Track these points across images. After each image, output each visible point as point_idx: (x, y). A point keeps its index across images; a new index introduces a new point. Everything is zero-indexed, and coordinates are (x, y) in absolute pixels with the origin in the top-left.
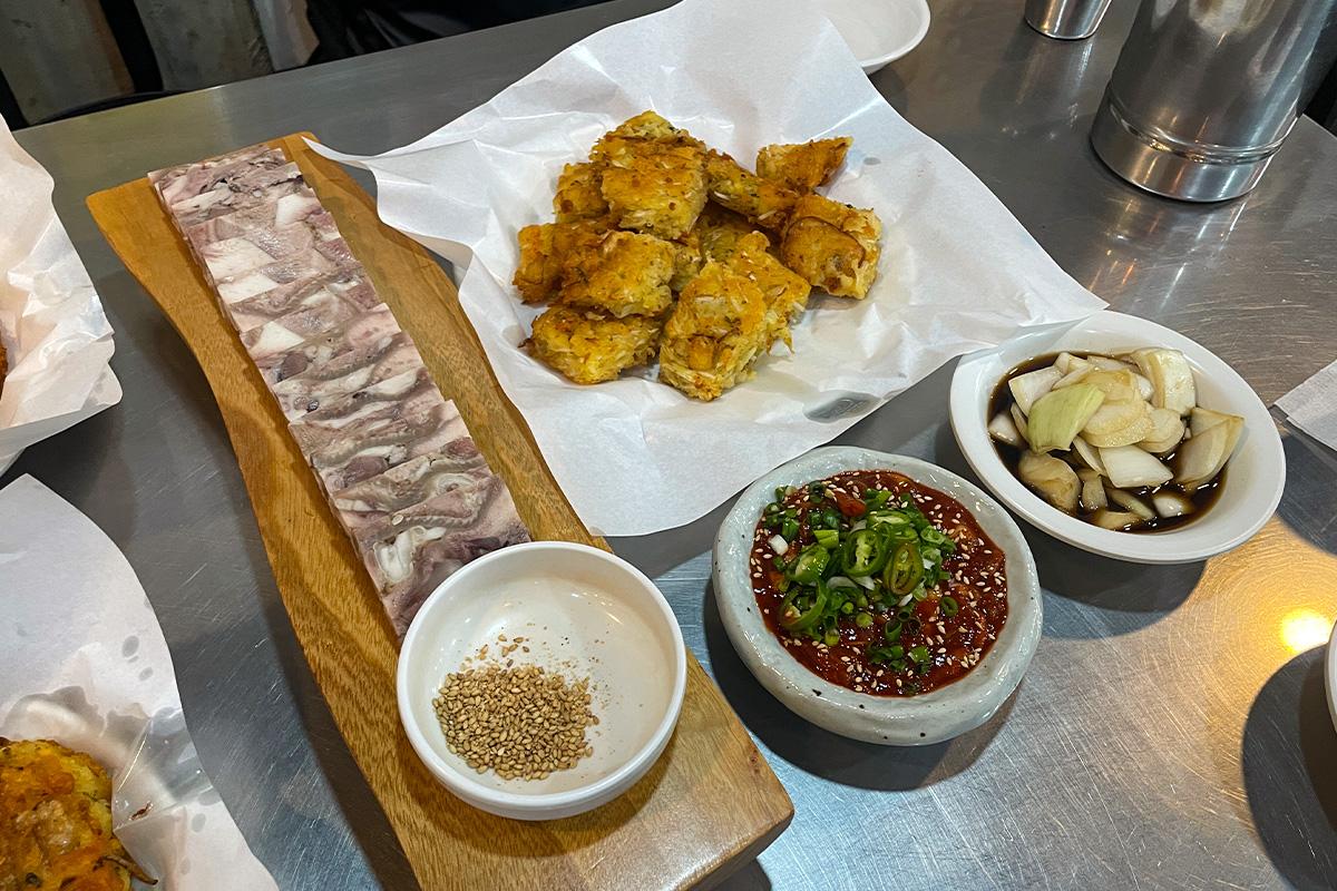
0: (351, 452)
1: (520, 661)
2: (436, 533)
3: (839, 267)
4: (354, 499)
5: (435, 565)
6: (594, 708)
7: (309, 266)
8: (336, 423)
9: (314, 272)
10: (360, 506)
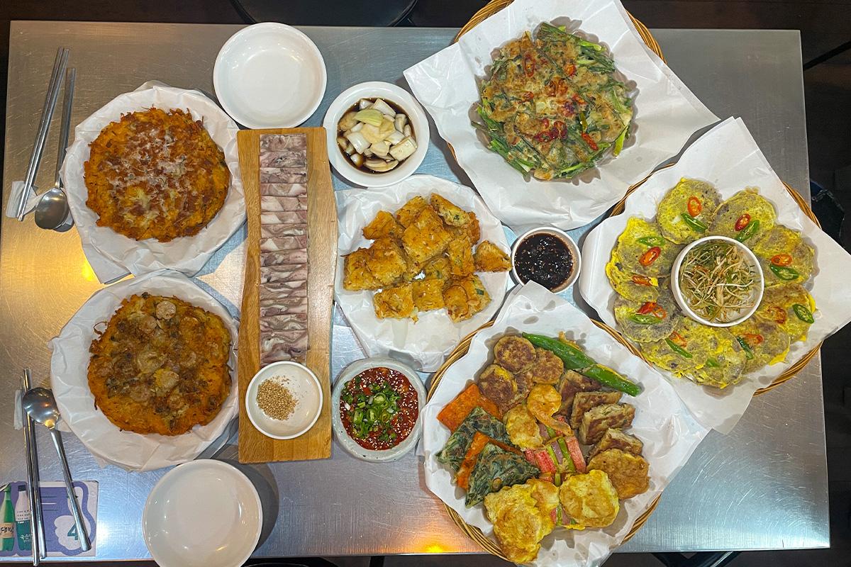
0: (271, 305)
1: (285, 385)
2: (282, 342)
3: (455, 311)
4: (265, 321)
5: (278, 350)
6: (295, 409)
7: (291, 218)
8: (272, 290)
9: (292, 221)
10: (266, 324)
